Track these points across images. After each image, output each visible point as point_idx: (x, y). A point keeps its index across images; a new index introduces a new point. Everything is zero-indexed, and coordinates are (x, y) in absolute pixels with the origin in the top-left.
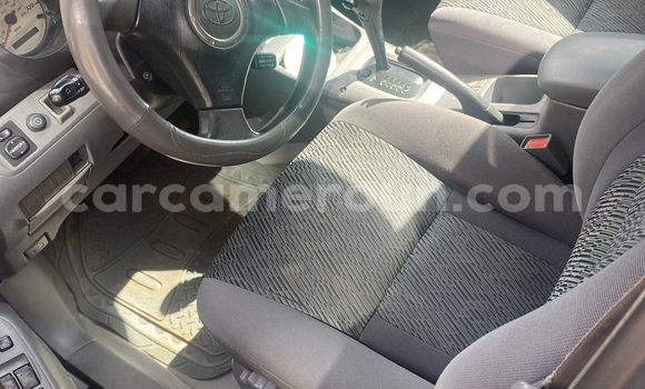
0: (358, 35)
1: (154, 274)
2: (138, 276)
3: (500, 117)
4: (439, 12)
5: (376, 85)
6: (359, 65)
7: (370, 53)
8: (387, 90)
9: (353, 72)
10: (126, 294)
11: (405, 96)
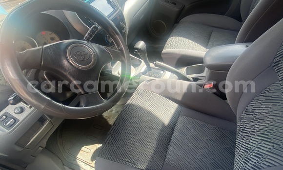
0: (141, 62)
3: (192, 79)
4: (164, 51)
5: (149, 75)
6: (142, 70)
7: (145, 66)
8: (153, 77)
9: (141, 73)
10: (79, 156)
11: (159, 77)
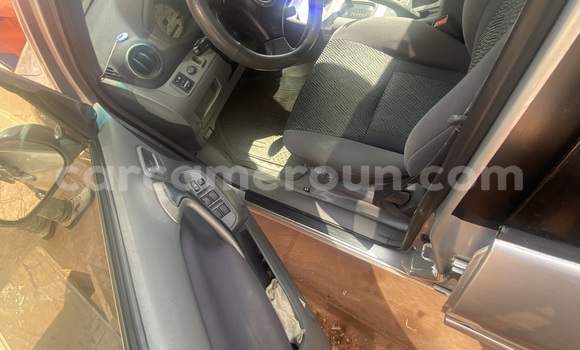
1: (261, 140)
2: (255, 143)
3: (418, 15)
5: (348, 16)
6: (338, 8)
9: (335, 13)
10: (252, 152)
